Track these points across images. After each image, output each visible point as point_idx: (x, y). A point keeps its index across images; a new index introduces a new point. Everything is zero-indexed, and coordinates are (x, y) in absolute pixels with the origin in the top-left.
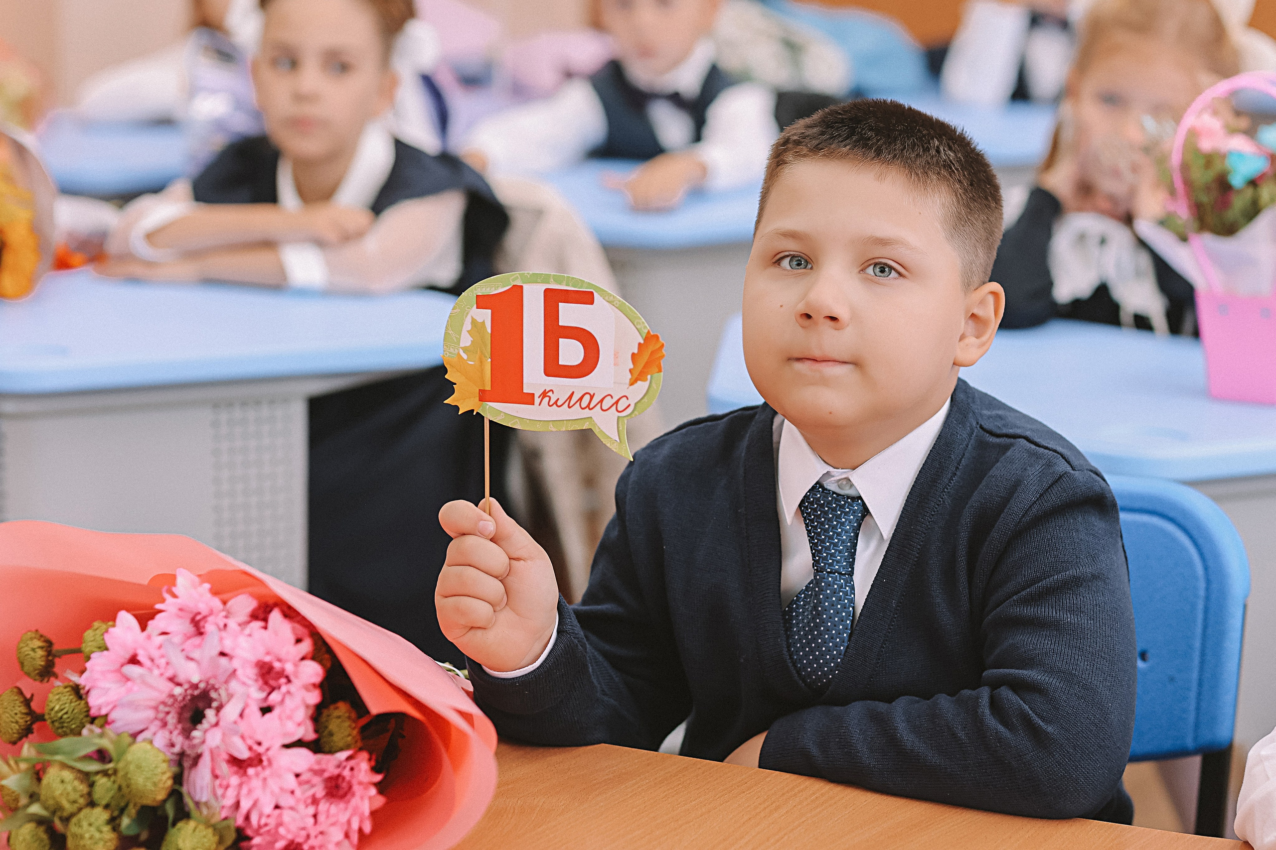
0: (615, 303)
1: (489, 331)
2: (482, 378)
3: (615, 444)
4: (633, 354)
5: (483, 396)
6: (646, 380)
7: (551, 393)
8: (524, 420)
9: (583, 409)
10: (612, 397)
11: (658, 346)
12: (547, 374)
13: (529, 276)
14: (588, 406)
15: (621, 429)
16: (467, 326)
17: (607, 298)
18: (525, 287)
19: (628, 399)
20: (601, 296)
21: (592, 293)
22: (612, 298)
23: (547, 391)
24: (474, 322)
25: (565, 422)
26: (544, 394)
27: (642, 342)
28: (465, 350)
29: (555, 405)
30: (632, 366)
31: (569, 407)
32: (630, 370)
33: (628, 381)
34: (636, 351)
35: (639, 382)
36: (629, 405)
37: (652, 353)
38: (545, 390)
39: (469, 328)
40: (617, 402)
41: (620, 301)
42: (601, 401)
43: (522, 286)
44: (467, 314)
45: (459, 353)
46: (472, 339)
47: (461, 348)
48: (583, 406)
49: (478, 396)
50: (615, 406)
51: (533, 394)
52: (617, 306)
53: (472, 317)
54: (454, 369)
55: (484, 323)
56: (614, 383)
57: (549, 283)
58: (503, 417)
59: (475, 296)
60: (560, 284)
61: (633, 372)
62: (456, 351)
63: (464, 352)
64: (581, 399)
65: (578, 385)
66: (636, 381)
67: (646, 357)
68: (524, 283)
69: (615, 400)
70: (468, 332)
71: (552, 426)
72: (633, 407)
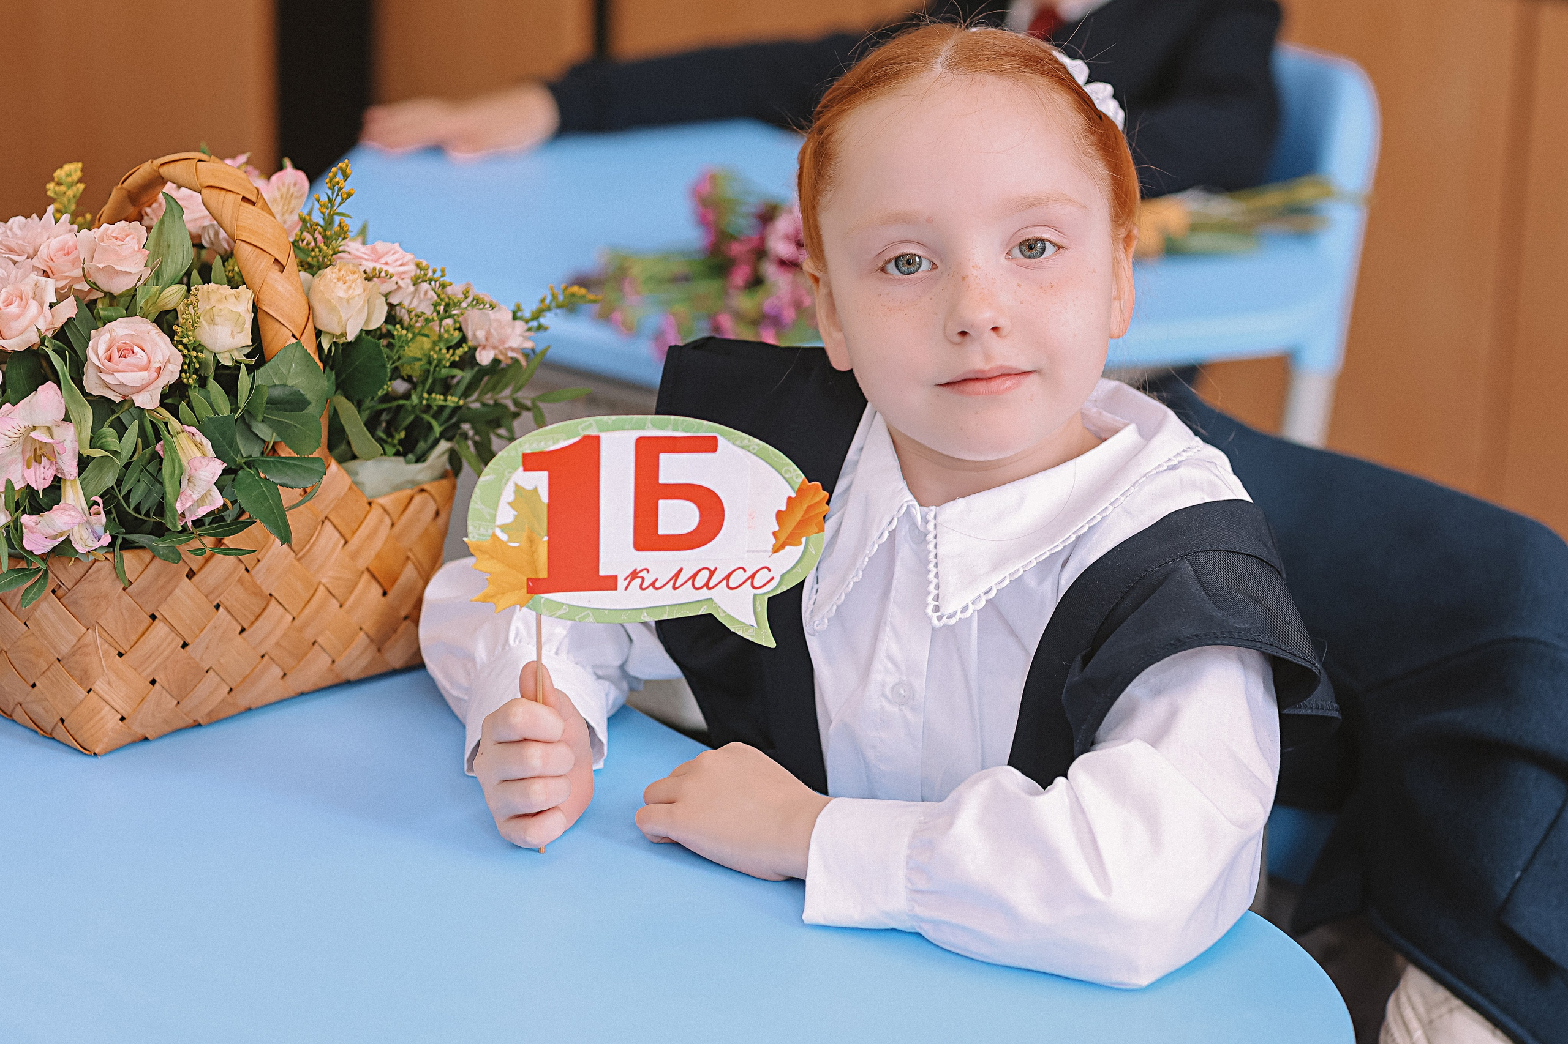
0: (751, 448)
1: (545, 499)
2: (533, 563)
3: (751, 631)
4: (779, 513)
5: (535, 586)
6: (800, 543)
7: (645, 571)
8: (601, 611)
9: (696, 589)
10: (745, 570)
11: (818, 498)
12: (639, 546)
13: (610, 422)
14: (706, 585)
15: (759, 608)
16: (508, 494)
17: (738, 442)
18: (605, 438)
19: (769, 570)
20: (730, 441)
21: (717, 438)
23: (638, 570)
24: (518, 489)
25: (667, 607)
26: (634, 575)
27: (793, 495)
28: (503, 528)
29: (651, 588)
30: (777, 528)
31: (674, 588)
32: (774, 534)
33: (770, 548)
34: (783, 508)
35: (788, 548)
36: (772, 578)
37: (809, 508)
38: (636, 570)
39: (511, 498)
40: (753, 577)
41: (759, 445)
42: (728, 577)
43: (598, 437)
44: (508, 480)
45: (494, 535)
46: (515, 513)
47: (499, 527)
48: (697, 585)
49: (526, 587)
50: (750, 581)
51: (616, 577)
52: (753, 452)
53: (516, 485)
54: (487, 556)
55: (536, 489)
56: (748, 551)
57: (643, 429)
58: (566, 609)
59: (521, 454)
60: (663, 429)
61: (778, 534)
62: (490, 532)
63: (502, 531)
64: (694, 576)
65: (689, 560)
66: (782, 547)
67: (799, 514)
68: (603, 431)
69: (749, 573)
70: (510, 504)
71: (645, 614)
72: (779, 580)
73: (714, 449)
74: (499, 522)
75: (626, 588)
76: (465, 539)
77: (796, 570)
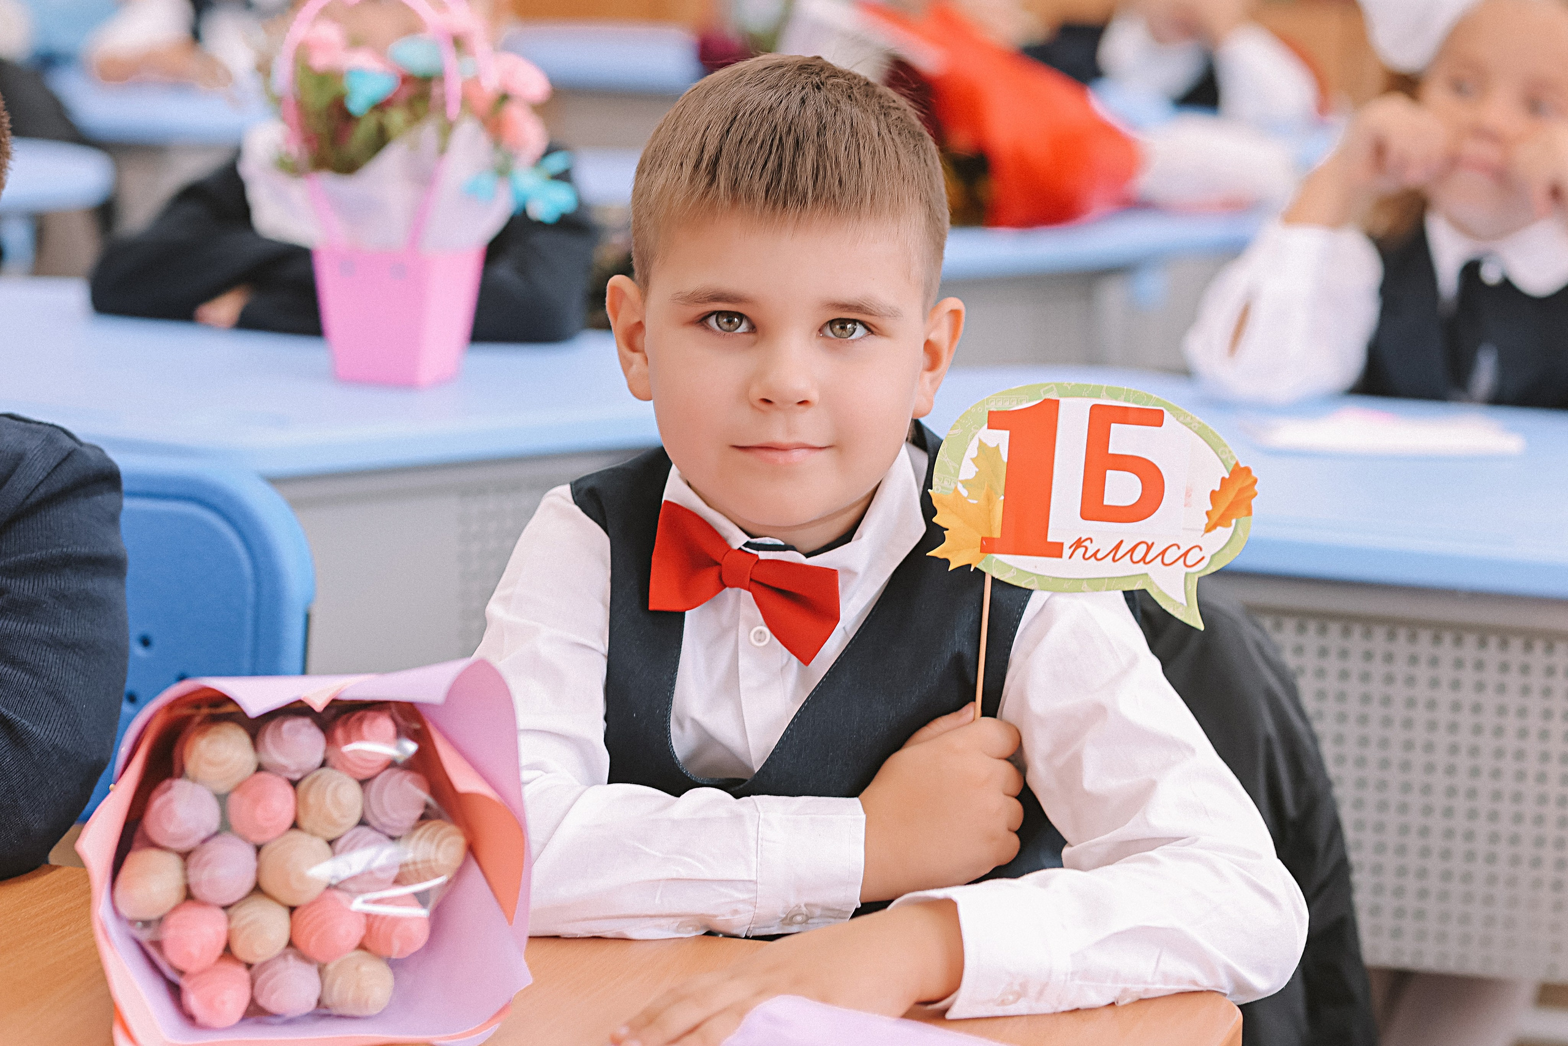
1: (1005, 459)
2: (989, 522)
3: (1181, 609)
4: (1213, 492)
5: (988, 546)
6: (1230, 525)
7: (1089, 541)
8: (1045, 577)
9: (1134, 563)
10: (1179, 548)
11: (1249, 482)
12: (1084, 516)
13: (1069, 388)
14: (1143, 559)
15: (1189, 588)
16: (972, 451)
17: (1181, 419)
18: (1062, 400)
19: (1201, 549)
20: (1174, 416)
21: (1162, 412)
22: (1188, 419)
23: (1082, 540)
24: (982, 446)
25: (1106, 580)
26: (1078, 544)
27: (1227, 476)
29: (1093, 558)
30: (1210, 508)
31: (1114, 560)
32: (1207, 513)
33: (1203, 527)
34: (1217, 488)
35: (1219, 528)
36: (1203, 558)
37: (1241, 491)
39: (975, 455)
40: (1186, 554)
41: (1200, 423)
42: (1163, 553)
43: (1058, 401)
44: (973, 436)
45: (956, 490)
46: (977, 470)
47: (962, 482)
48: (1135, 559)
49: (979, 545)
50: (1183, 559)
51: (1062, 544)
52: (1195, 429)
53: (980, 440)
54: (947, 510)
55: (997, 447)
56: (1184, 529)
57: (1099, 397)
58: (1014, 573)
59: (987, 412)
60: (1116, 399)
61: (1211, 514)
62: (953, 486)
63: (963, 487)
64: (1133, 550)
65: (1129, 532)
66: (1214, 527)
67: (1231, 496)
68: (1061, 397)
69: (1182, 551)
70: (973, 460)
71: (1086, 585)
72: (1209, 561)
73: (1159, 423)
74: (961, 477)
75: (1070, 557)
76: (929, 490)
77: (1224, 551)
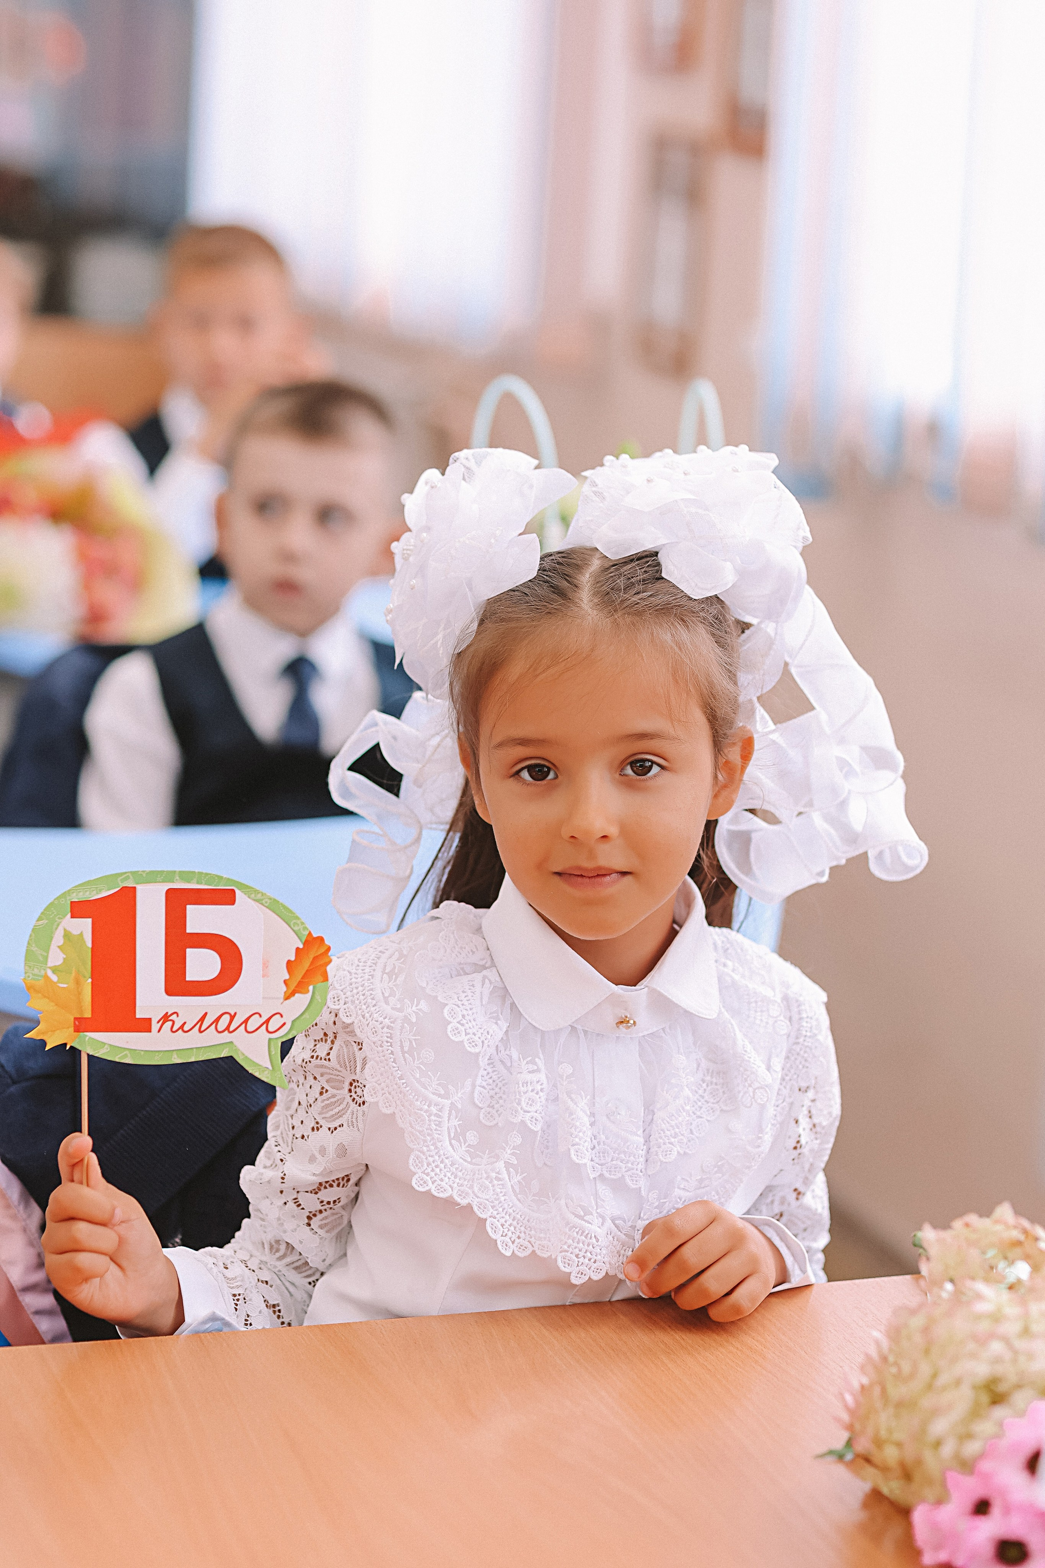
0: (264, 902)
1: (90, 945)
2: (79, 1002)
3: (266, 1072)
4: (289, 962)
5: (81, 1025)
6: (307, 992)
7: (175, 1015)
8: (136, 1051)
9: (219, 1032)
10: (260, 1016)
11: (323, 949)
12: (169, 992)
13: (144, 875)
14: (228, 1028)
15: (274, 1053)
16: (58, 939)
17: (252, 895)
18: (140, 888)
19: (282, 1016)
20: (245, 894)
21: (235, 891)
22: (260, 895)
23: (169, 1014)
24: (67, 935)
25: (196, 1050)
26: (166, 1018)
27: (301, 946)
28: (55, 970)
29: (180, 1031)
30: (287, 977)
31: (200, 1032)
32: (285, 982)
33: (282, 995)
34: (293, 959)
35: (297, 995)
36: (284, 1024)
37: (315, 958)
39: (61, 943)
40: (267, 1021)
42: (246, 1021)
43: (135, 888)
44: (58, 925)
45: (46, 977)
46: (65, 956)
47: (50, 968)
48: (220, 1029)
49: (73, 1025)
50: (265, 1026)
51: (150, 1019)
52: (266, 905)
53: (65, 929)
54: (40, 995)
55: (81, 934)
56: (263, 998)
57: (172, 882)
58: (107, 1049)
59: (69, 902)
60: (189, 882)
61: (289, 983)
62: (43, 972)
63: (53, 972)
64: (217, 1020)
65: (213, 1004)
66: (293, 994)
67: (306, 964)
68: (138, 884)
69: (264, 1019)
70: (59, 947)
72: (290, 1024)
73: (232, 902)
74: (50, 964)
75: (159, 1031)
77: (305, 1016)
